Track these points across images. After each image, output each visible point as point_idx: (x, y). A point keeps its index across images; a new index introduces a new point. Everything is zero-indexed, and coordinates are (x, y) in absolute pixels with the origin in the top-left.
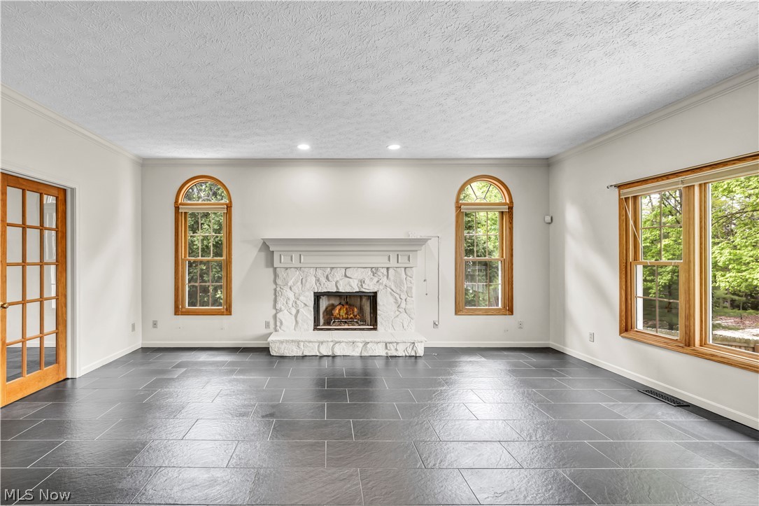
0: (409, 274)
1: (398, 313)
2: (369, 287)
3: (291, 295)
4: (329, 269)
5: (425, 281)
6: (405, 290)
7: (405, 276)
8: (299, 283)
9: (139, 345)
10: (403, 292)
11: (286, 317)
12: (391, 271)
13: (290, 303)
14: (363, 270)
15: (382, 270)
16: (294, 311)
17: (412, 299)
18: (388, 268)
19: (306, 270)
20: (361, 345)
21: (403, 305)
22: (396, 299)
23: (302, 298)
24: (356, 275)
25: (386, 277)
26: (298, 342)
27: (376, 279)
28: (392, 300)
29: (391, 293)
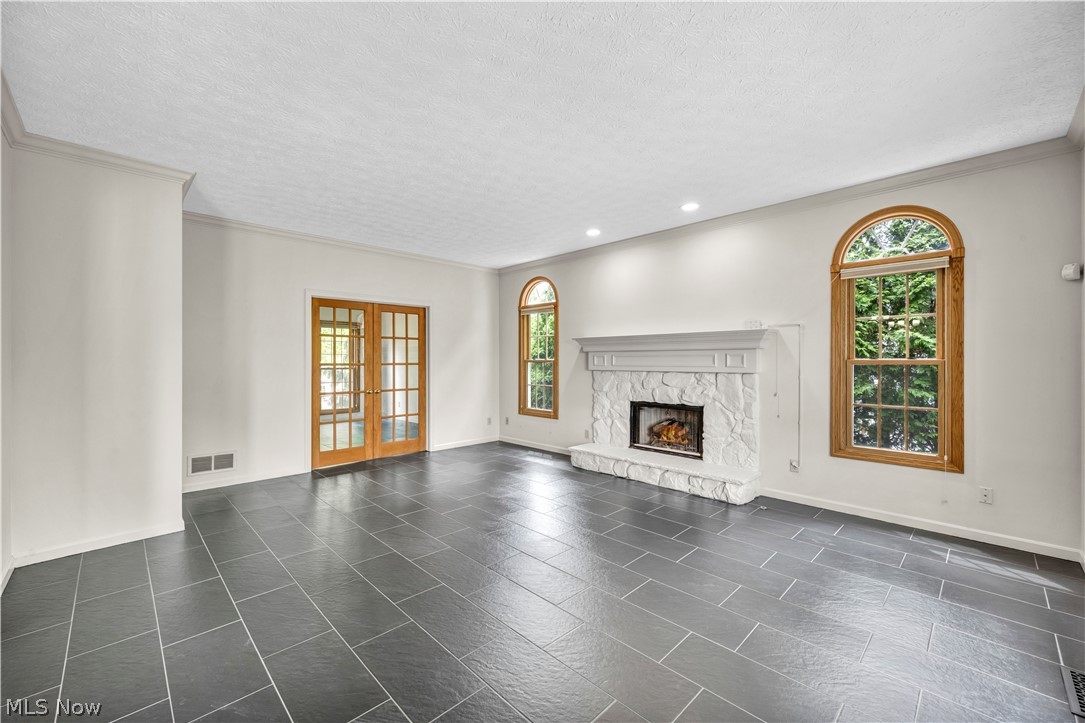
0: (747, 384)
1: (730, 439)
2: (692, 400)
3: (607, 404)
4: (645, 373)
5: (775, 395)
6: (742, 407)
7: (741, 387)
8: (615, 389)
9: (496, 437)
10: (738, 409)
11: (602, 428)
12: (719, 376)
13: (606, 411)
14: (684, 375)
15: (707, 376)
16: (609, 422)
17: (752, 421)
18: (717, 374)
19: (621, 373)
20: (659, 472)
21: (738, 430)
22: (728, 419)
23: (616, 407)
24: (674, 383)
25: (714, 386)
26: (594, 455)
27: (699, 389)
28: (723, 420)
29: (722, 410)
